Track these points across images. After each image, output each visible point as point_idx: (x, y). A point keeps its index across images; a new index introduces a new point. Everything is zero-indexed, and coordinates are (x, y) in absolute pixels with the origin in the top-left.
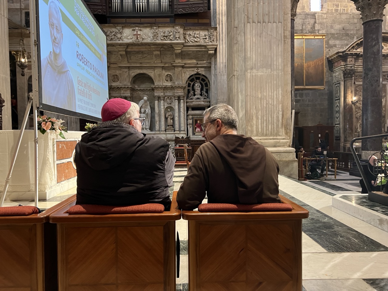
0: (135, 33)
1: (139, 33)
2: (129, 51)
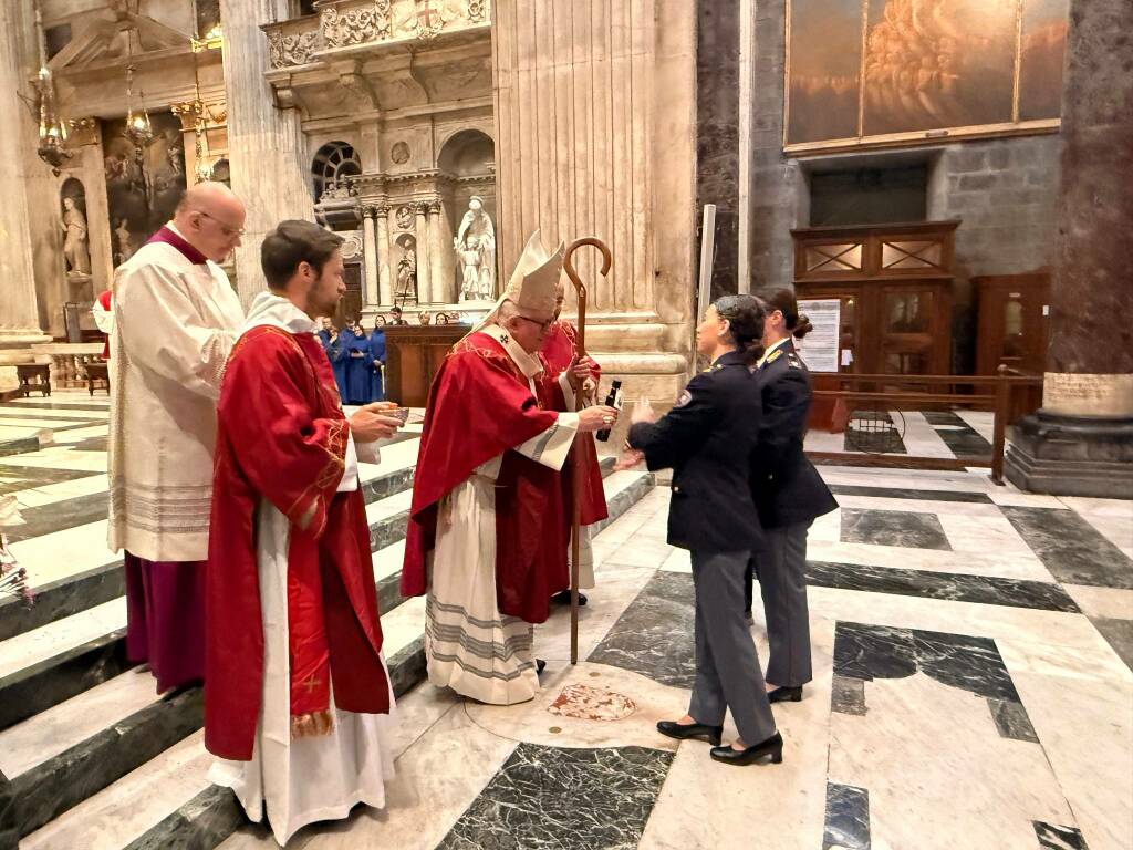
0: (422, 7)
1: (432, 5)
2: (422, 67)
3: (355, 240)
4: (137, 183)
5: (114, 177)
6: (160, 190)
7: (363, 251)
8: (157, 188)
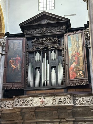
0: (41, 100)
1: (43, 100)
2: (37, 112)
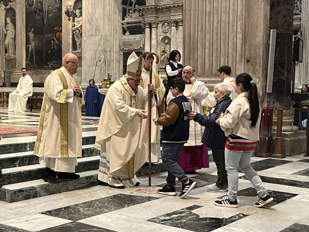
3: (140, 39)
4: (40, 10)
5: (29, 7)
6: (50, 13)
7: (144, 45)
8: (49, 12)
